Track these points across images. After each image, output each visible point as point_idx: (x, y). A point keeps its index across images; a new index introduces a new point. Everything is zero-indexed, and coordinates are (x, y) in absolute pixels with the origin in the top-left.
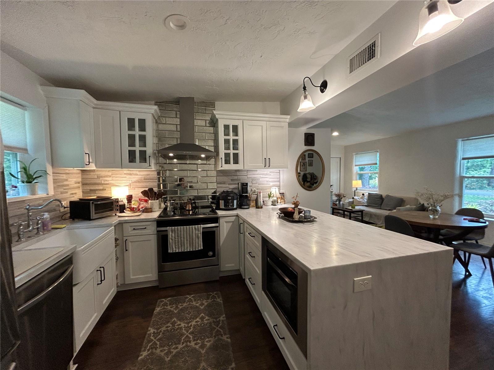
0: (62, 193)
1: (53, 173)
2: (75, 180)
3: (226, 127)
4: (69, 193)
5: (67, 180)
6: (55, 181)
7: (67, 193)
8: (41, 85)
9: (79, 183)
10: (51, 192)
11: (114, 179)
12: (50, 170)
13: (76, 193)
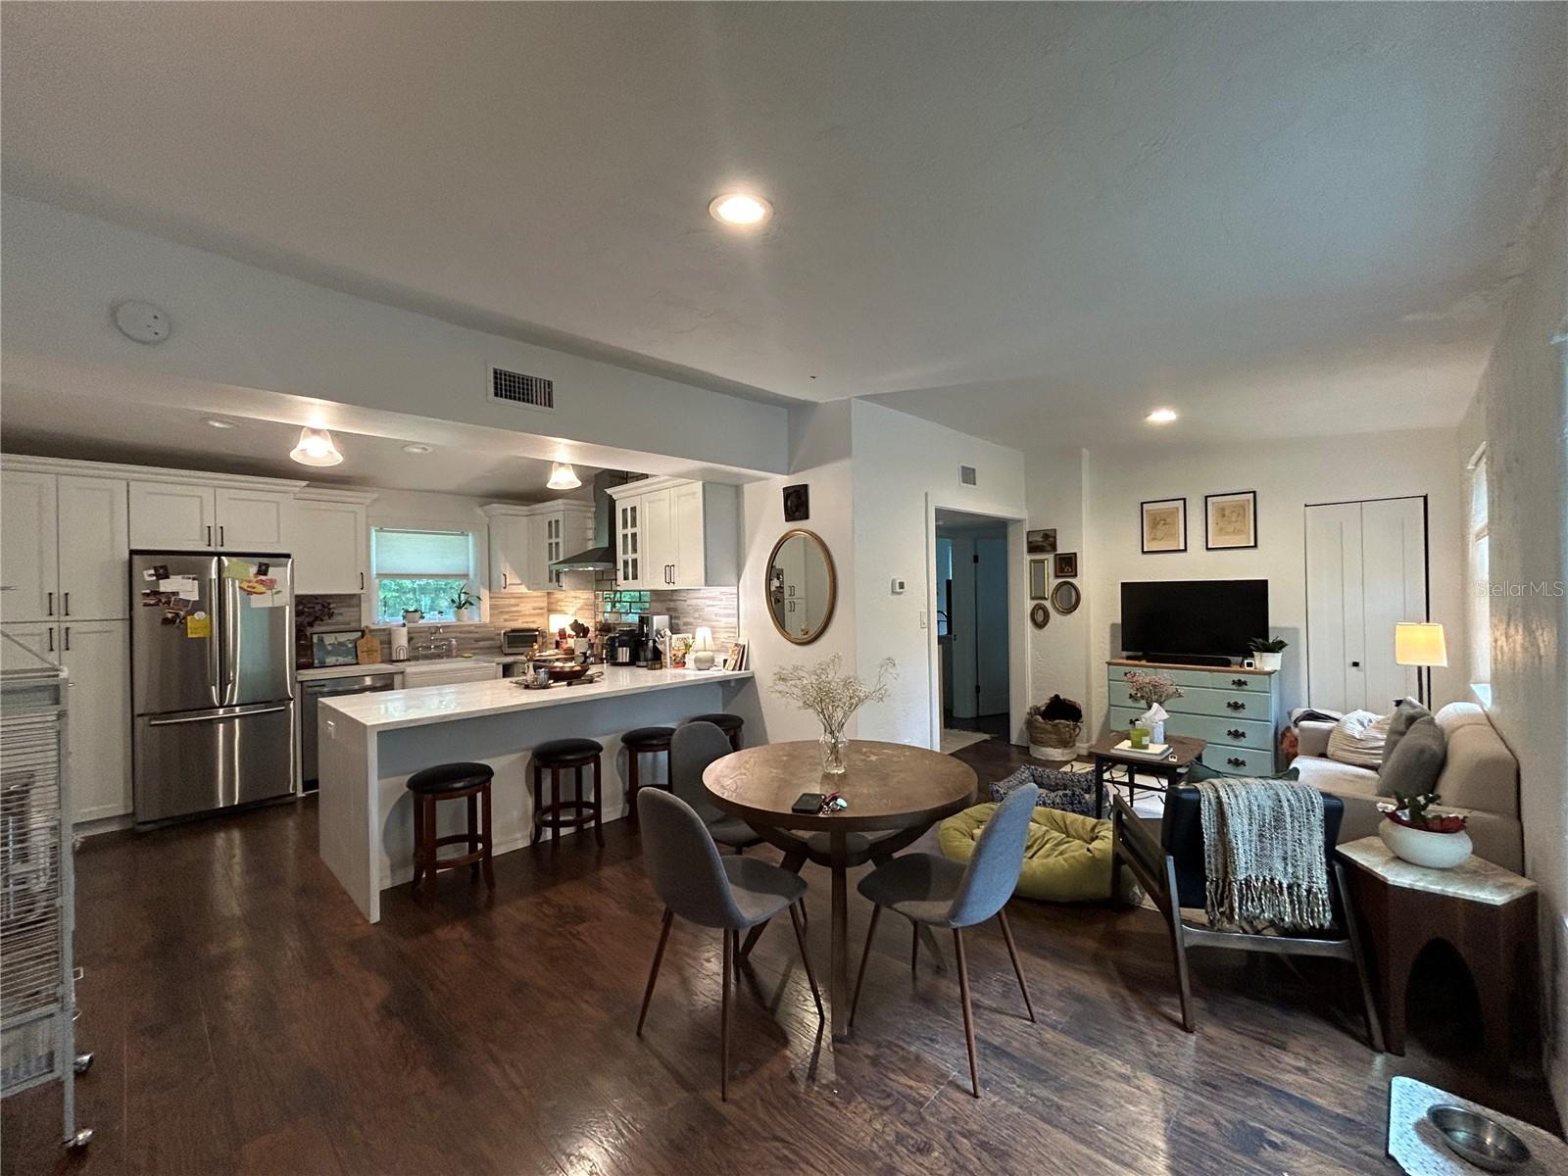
0: (505, 620)
1: (491, 598)
2: (536, 605)
3: (625, 511)
4: (520, 621)
5: (517, 605)
6: (493, 607)
7: (516, 620)
8: (481, 506)
9: (541, 609)
10: (486, 619)
11: (567, 604)
12: (485, 594)
13: (533, 622)
